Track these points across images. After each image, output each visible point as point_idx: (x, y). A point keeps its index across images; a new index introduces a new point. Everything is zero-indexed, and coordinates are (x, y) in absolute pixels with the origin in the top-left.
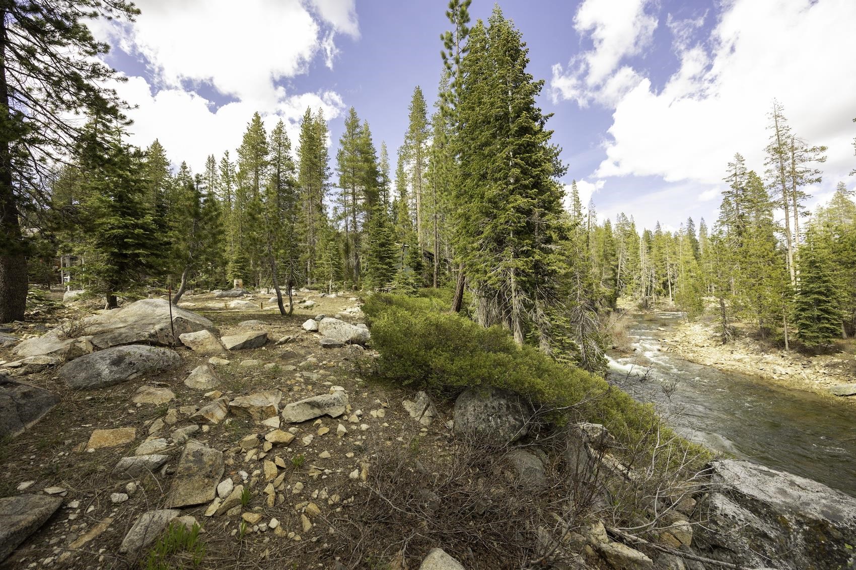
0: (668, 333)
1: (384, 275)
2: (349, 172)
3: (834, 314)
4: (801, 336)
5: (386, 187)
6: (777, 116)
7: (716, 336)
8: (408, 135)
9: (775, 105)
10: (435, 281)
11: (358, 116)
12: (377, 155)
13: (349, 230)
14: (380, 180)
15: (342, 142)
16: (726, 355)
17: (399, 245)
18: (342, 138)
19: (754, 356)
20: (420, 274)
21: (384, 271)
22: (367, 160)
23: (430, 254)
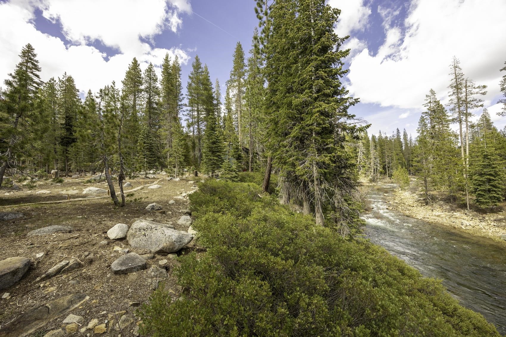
0: (390, 197)
1: (215, 164)
2: (195, 96)
3: (499, 188)
4: (478, 201)
5: (219, 107)
6: (456, 67)
7: (420, 200)
8: (233, 73)
9: (454, 60)
10: (250, 167)
11: (201, 61)
12: (213, 86)
13: (195, 134)
14: (215, 102)
15: (190, 77)
16: (429, 212)
17: (226, 144)
18: (190, 75)
19: (447, 213)
20: (240, 162)
21: (215, 161)
22: (206, 89)
23: (247, 149)
